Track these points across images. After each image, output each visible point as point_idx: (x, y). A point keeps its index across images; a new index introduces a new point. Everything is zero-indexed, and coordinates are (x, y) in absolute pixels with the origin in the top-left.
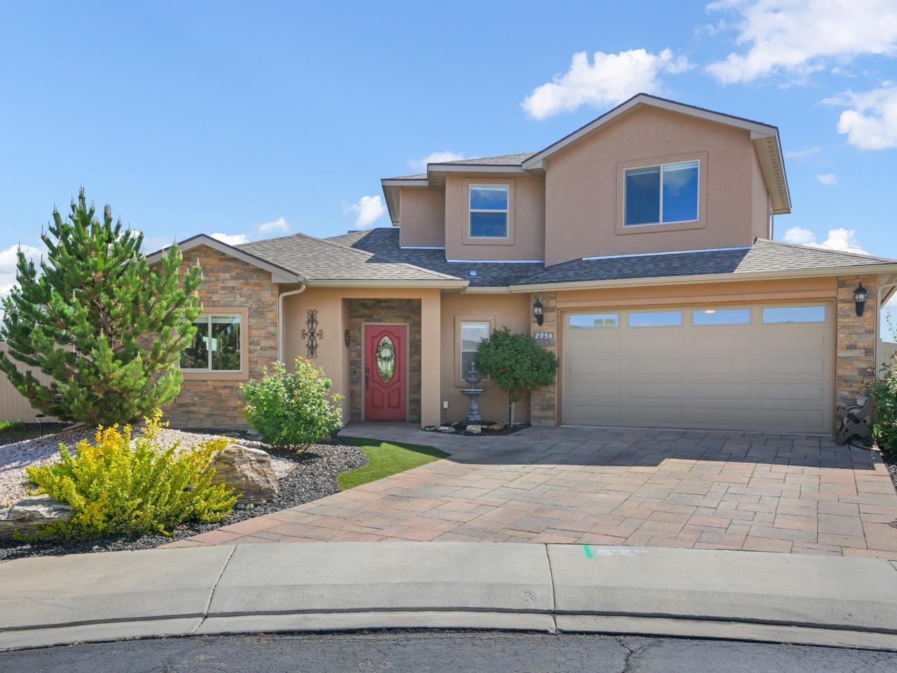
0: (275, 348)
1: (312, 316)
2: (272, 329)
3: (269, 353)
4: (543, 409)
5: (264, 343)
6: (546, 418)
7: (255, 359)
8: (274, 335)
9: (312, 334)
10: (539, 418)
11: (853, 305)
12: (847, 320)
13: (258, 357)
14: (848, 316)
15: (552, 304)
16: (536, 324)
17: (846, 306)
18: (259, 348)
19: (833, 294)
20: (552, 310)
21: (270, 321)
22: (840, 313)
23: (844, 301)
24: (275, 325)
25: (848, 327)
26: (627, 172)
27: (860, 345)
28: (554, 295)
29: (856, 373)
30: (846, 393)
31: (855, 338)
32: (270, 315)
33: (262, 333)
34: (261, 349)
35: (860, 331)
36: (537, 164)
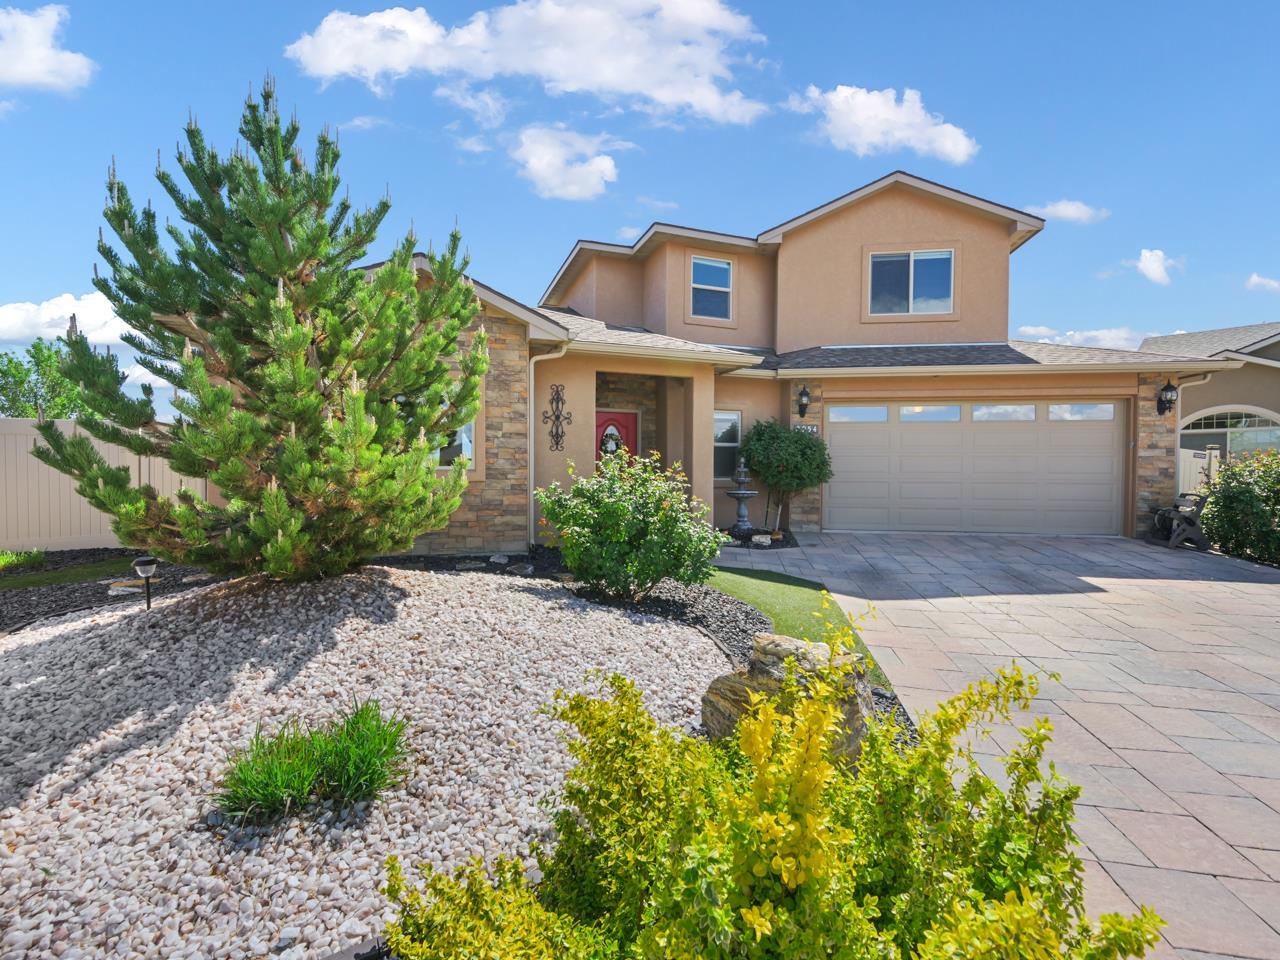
0: (525, 435)
1: (557, 392)
2: (520, 407)
3: (516, 442)
4: (805, 512)
5: (507, 427)
6: (809, 522)
7: (496, 451)
8: (523, 416)
9: (558, 418)
10: (800, 523)
11: (1154, 404)
12: (1148, 419)
13: (498, 447)
14: (1149, 415)
15: (817, 393)
16: (798, 416)
17: (1148, 404)
18: (500, 434)
19: (1133, 391)
20: (818, 399)
21: (516, 395)
22: (1141, 411)
23: (1146, 399)
24: (525, 401)
25: (1149, 426)
26: (873, 257)
27: (1161, 444)
28: (819, 382)
29: (1157, 474)
30: (1146, 494)
31: (1156, 437)
32: (517, 387)
33: (506, 411)
34: (503, 436)
35: (1161, 430)
36: (775, 238)
